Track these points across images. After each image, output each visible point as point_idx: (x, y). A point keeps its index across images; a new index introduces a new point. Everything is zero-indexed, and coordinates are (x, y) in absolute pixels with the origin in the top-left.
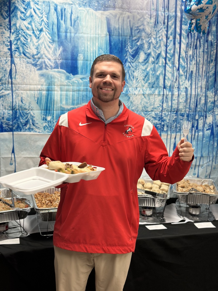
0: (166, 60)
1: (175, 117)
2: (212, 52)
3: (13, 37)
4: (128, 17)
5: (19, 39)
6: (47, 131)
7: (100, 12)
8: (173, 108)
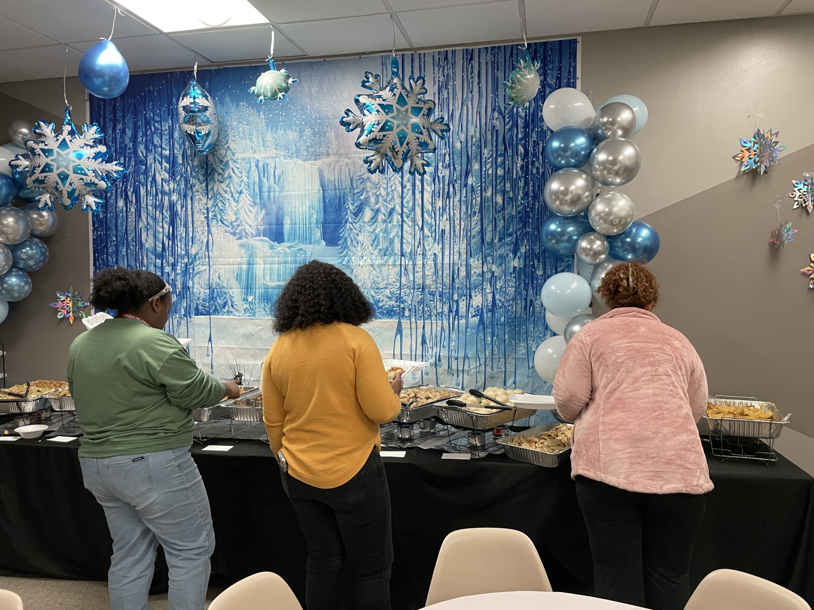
0: (402, 217)
1: (420, 297)
2: (474, 201)
3: (210, 204)
4: (347, 165)
5: (217, 205)
6: (247, 314)
7: (310, 162)
8: (416, 284)
